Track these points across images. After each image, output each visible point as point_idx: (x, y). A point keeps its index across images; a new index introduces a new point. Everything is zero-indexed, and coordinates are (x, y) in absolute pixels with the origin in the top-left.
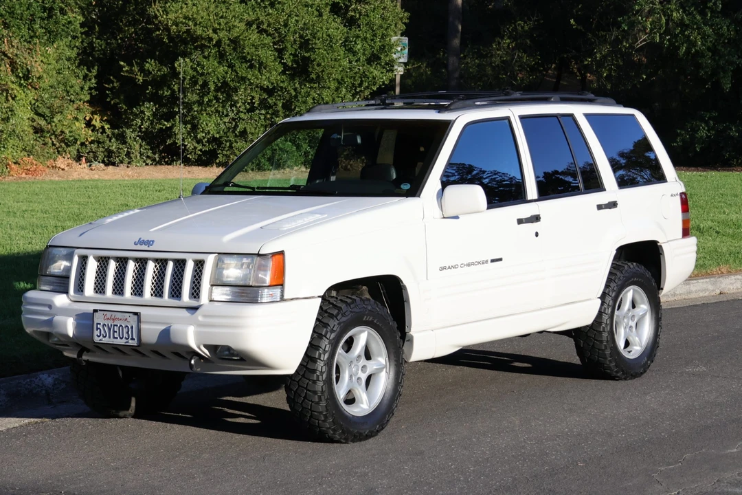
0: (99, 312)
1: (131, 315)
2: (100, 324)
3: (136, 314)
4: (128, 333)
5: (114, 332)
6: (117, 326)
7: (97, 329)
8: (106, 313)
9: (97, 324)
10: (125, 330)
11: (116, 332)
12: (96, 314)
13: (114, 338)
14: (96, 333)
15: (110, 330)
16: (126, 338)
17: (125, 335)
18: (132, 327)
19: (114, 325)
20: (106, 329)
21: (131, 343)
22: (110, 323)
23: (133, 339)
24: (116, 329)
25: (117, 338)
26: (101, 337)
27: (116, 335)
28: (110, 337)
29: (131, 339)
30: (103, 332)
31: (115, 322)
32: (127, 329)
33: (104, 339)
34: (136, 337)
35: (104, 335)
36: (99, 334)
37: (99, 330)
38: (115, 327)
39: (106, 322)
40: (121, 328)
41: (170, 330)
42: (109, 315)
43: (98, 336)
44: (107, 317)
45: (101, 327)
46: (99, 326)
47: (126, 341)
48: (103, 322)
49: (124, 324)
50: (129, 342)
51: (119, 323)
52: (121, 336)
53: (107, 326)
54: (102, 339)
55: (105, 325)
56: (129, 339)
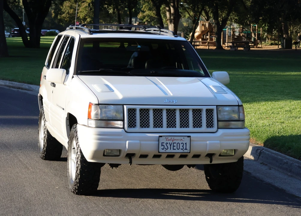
0: (163, 137)
2: (164, 143)
3: (188, 137)
4: (183, 146)
5: (173, 146)
6: (176, 143)
7: (162, 145)
8: (167, 137)
9: (162, 143)
10: (181, 145)
11: (175, 146)
12: (161, 138)
13: (173, 149)
14: (161, 147)
15: (171, 145)
16: (181, 149)
17: (181, 147)
18: (186, 144)
19: (173, 143)
21: (186, 151)
22: (171, 142)
23: (186, 149)
24: (175, 145)
25: (175, 149)
26: (165, 149)
27: (175, 148)
28: (170, 149)
29: (185, 149)
30: (166, 147)
31: (174, 142)
32: (182, 144)
33: (167, 150)
34: (188, 148)
35: (167, 148)
36: (163, 148)
37: (163, 146)
38: (174, 144)
39: (168, 142)
40: (178, 144)
41: (207, 144)
42: (170, 138)
43: (162, 149)
44: (169, 139)
45: (164, 144)
46: (163, 144)
47: (182, 150)
48: (165, 142)
49: (180, 142)
50: (183, 151)
51: (177, 142)
52: (178, 148)
53: (169, 144)
54: (165, 151)
55: (168, 144)
56: (184, 149)
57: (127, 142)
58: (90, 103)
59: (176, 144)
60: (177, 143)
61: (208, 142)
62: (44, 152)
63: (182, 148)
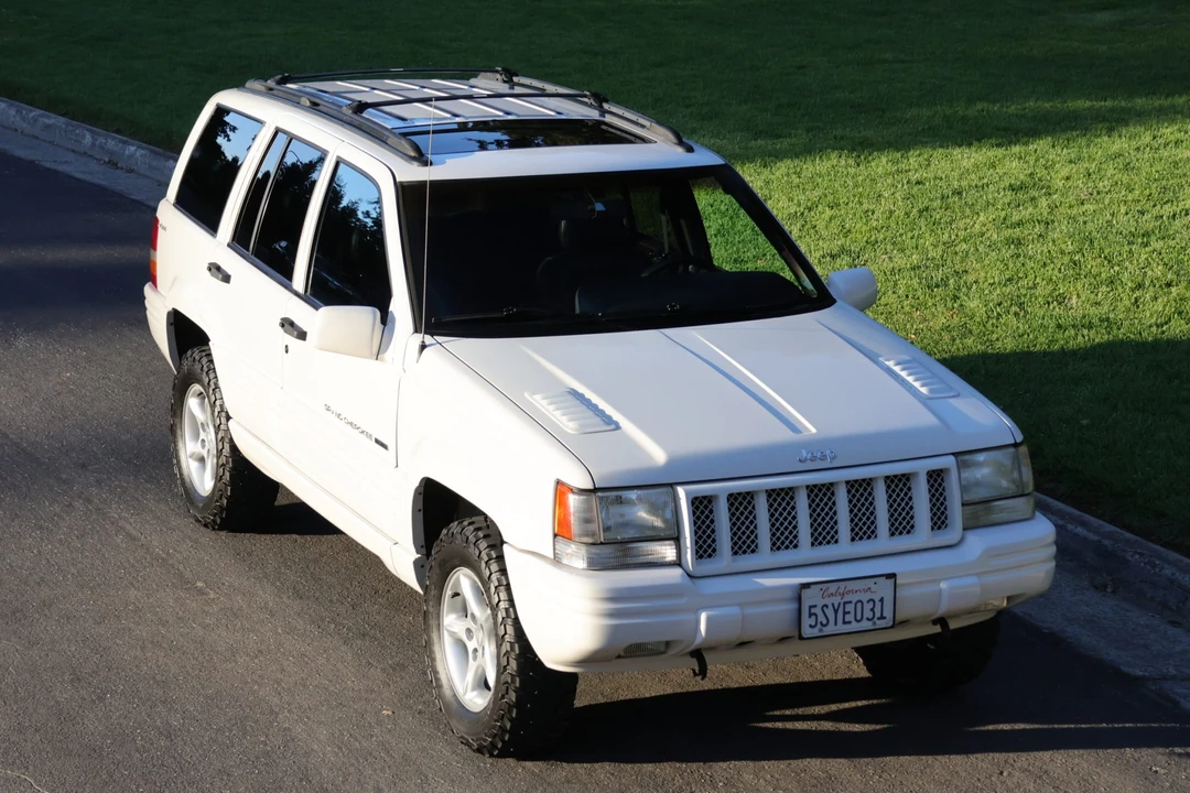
0: (812, 587)
1: (884, 578)
2: (815, 606)
3: (892, 576)
4: (872, 610)
5: (845, 613)
6: (851, 602)
7: (811, 615)
8: (824, 586)
9: (811, 607)
10: (868, 607)
11: (849, 613)
12: (806, 593)
13: (844, 623)
14: (807, 621)
15: (836, 612)
16: (868, 619)
17: (868, 614)
18: (882, 600)
19: (845, 603)
20: (830, 612)
21: (881, 623)
22: (837, 600)
23: (882, 617)
24: (850, 608)
25: (850, 622)
26: (819, 625)
27: (848, 618)
28: (836, 624)
29: (878, 619)
30: (821, 618)
31: (847, 599)
32: (871, 604)
33: (824, 629)
34: (888, 613)
35: (825, 622)
36: (813, 624)
37: (814, 617)
38: (847, 606)
39: (828, 601)
40: (859, 605)
41: (940, 590)
42: (833, 588)
43: (811, 626)
44: (830, 592)
45: (818, 611)
46: (813, 611)
47: (870, 623)
48: (820, 602)
49: (865, 597)
50: (875, 623)
51: (854, 598)
52: (859, 618)
53: (830, 607)
54: (821, 630)
55: (827, 606)
56: (875, 619)
57: (703, 617)
58: (558, 482)
59: (853, 605)
60: (854, 602)
61: (943, 585)
62: (221, 512)
63: (870, 617)
